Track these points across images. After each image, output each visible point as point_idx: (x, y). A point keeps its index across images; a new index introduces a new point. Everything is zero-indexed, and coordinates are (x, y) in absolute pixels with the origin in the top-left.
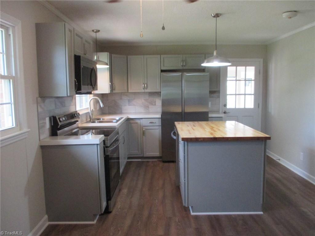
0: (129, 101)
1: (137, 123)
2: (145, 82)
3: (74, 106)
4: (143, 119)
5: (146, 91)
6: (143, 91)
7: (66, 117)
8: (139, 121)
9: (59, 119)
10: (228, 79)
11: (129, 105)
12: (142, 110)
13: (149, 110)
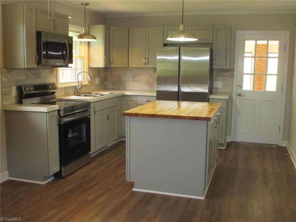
0: (133, 77)
1: (133, 100)
2: (146, 57)
3: (56, 78)
4: (139, 96)
5: (147, 66)
6: (144, 66)
7: (33, 88)
8: (136, 98)
9: (25, 89)
10: (246, 55)
11: (133, 81)
12: (146, 87)
13: (153, 88)
